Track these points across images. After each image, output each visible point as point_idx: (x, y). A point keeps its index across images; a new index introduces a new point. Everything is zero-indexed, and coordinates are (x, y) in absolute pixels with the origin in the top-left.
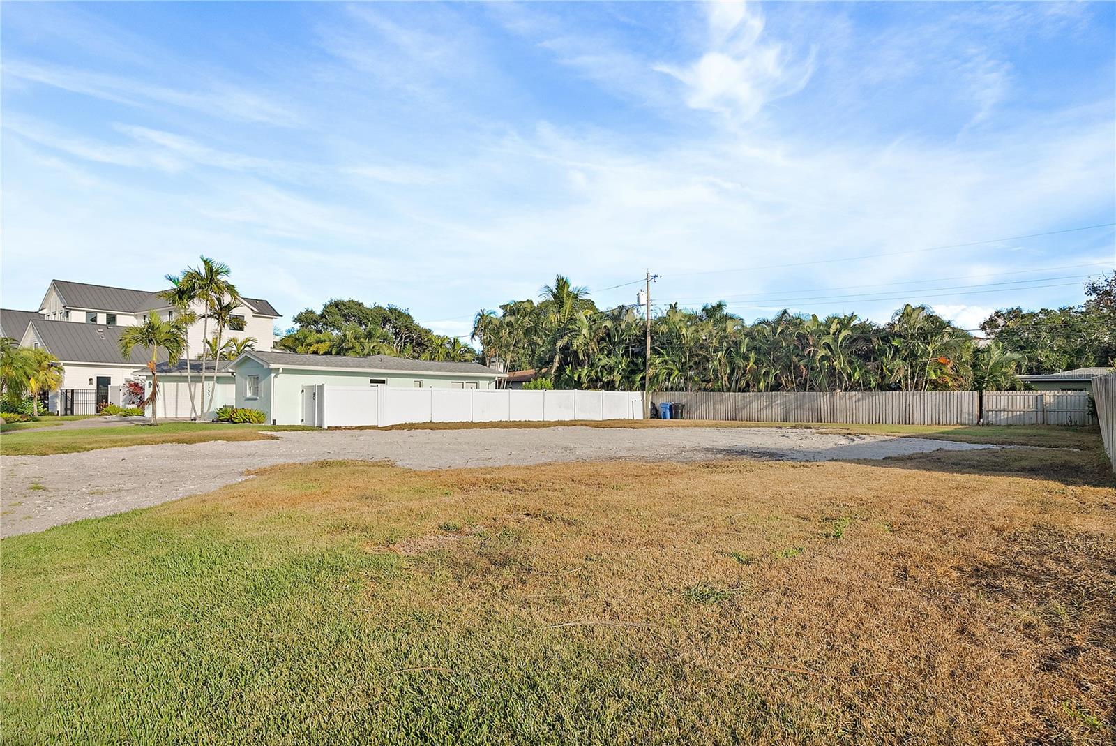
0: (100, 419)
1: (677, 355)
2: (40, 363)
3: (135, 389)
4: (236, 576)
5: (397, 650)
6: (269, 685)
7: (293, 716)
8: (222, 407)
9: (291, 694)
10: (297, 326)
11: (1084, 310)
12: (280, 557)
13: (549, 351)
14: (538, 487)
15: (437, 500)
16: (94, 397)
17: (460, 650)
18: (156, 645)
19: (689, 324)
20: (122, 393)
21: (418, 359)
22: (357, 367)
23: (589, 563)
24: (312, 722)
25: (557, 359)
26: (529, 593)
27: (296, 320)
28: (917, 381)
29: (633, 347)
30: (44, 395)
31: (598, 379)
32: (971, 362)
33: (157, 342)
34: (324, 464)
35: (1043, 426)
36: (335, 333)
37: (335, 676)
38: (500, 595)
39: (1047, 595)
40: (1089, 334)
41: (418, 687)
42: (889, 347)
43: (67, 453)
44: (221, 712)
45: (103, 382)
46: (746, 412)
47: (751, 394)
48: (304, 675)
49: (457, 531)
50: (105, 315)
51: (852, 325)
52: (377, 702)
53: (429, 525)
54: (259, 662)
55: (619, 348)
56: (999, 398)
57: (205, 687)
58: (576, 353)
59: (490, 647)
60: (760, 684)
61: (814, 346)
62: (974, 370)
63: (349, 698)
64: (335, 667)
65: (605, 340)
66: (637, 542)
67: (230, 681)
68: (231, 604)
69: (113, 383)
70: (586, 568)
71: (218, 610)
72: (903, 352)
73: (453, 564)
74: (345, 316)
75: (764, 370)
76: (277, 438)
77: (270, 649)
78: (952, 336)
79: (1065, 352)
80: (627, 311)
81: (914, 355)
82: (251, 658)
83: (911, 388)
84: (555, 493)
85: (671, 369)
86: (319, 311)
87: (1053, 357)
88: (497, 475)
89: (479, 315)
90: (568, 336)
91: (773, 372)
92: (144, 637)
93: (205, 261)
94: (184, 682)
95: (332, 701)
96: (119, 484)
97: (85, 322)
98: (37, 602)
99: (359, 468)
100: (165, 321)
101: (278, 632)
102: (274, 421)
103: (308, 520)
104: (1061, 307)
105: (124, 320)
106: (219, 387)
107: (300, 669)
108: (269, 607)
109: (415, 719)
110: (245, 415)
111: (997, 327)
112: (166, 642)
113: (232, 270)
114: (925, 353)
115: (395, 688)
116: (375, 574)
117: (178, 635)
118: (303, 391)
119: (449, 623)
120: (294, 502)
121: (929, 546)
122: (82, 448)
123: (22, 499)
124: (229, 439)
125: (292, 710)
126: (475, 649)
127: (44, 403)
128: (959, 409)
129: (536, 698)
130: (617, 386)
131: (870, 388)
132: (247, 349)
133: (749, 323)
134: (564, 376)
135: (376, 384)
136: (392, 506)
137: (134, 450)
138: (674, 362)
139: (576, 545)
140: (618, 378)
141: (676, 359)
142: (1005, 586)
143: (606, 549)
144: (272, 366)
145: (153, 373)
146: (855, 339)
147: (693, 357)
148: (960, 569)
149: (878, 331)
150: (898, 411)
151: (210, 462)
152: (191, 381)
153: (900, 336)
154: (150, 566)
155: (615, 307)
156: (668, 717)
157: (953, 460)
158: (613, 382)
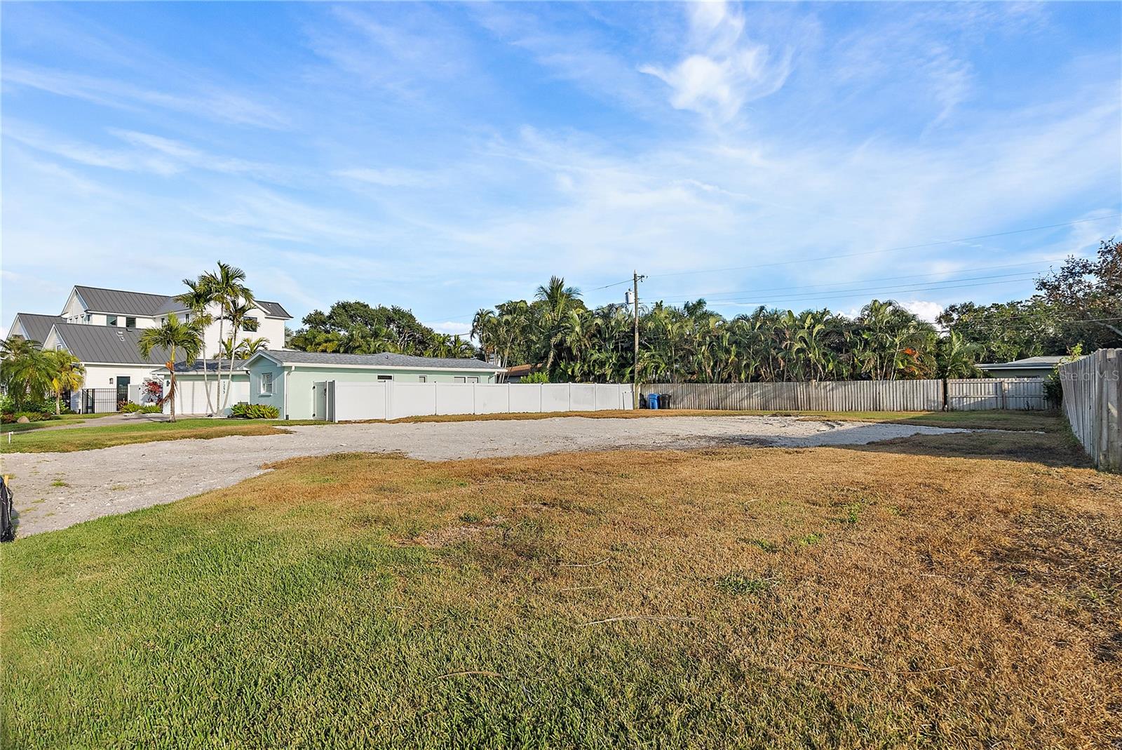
0: (121, 416)
1: (664, 349)
2: (62, 364)
3: (154, 387)
4: (263, 573)
5: (437, 651)
6: (308, 694)
7: (337, 730)
8: (237, 404)
9: (332, 703)
10: (307, 327)
11: (1030, 304)
12: (306, 552)
13: (544, 347)
14: (550, 477)
15: (454, 491)
16: (114, 396)
17: (504, 650)
18: (185, 650)
19: (674, 320)
20: (141, 391)
21: (420, 356)
22: (366, 364)
23: (616, 553)
24: (358, 738)
25: (552, 354)
26: (561, 586)
27: (305, 321)
28: (886, 370)
29: (622, 342)
30: (66, 394)
31: (590, 373)
32: (935, 353)
33: (175, 343)
34: (339, 457)
35: (1003, 411)
36: (342, 333)
37: (376, 683)
38: (533, 588)
39: (1074, 578)
40: (1036, 327)
41: (466, 693)
42: (860, 340)
43: (88, 450)
44: (258, 727)
45: (123, 382)
46: (728, 402)
47: (733, 385)
48: (344, 682)
49: (479, 522)
50: (125, 318)
51: (825, 320)
52: (425, 713)
53: (451, 516)
54: (294, 667)
55: (609, 343)
56: (961, 385)
57: (240, 697)
58: (569, 349)
59: (534, 646)
60: (822, 683)
61: (791, 339)
62: (937, 360)
63: (395, 708)
64: (376, 672)
65: (596, 337)
66: (659, 530)
67: (266, 690)
68: (260, 603)
69: (132, 382)
70: (615, 559)
71: (248, 610)
72: (873, 344)
73: (480, 556)
74: (351, 317)
75: (745, 362)
76: (291, 433)
77: (305, 652)
78: (917, 329)
79: (1015, 343)
80: (617, 309)
81: (882, 347)
82: (285, 663)
83: (881, 377)
84: (568, 483)
85: (659, 363)
86: (327, 312)
87: (1004, 348)
88: (508, 465)
89: (478, 314)
90: (562, 333)
91: (754, 365)
92: (172, 642)
93: (221, 267)
94: (217, 692)
95: (377, 711)
96: (140, 479)
97: (105, 325)
98: (60, 604)
99: (374, 461)
100: (182, 323)
101: (312, 633)
102: (287, 416)
103: (330, 514)
104: (1010, 302)
105: (143, 323)
106: (235, 385)
107: (339, 675)
108: (299, 606)
109: (469, 732)
110: (259, 411)
111: (952, 320)
112: (196, 645)
113: (246, 274)
114: (893, 345)
115: (442, 695)
116: (403, 568)
117: (208, 638)
118: (314, 387)
119: (487, 621)
120: (314, 495)
121: (944, 530)
122: (103, 445)
123: (45, 496)
124: (245, 434)
125: (336, 723)
126: (519, 649)
127: (66, 402)
128: (925, 396)
129: (594, 704)
130: (608, 379)
131: (843, 377)
132: (260, 348)
133: (729, 318)
134: (559, 371)
135: (383, 380)
136: (411, 498)
137: (155, 446)
138: (661, 356)
139: (599, 535)
140: (609, 372)
141: (662, 353)
142: (1030, 570)
143: (630, 539)
144: (285, 364)
145: (171, 372)
146: (828, 333)
147: (678, 351)
148: (980, 553)
149: (849, 325)
150: (869, 399)
151: (229, 456)
152: (208, 380)
153: (869, 329)
154: (175, 563)
155: (605, 305)
156: (736, 724)
157: (933, 444)
158: (604, 375)
